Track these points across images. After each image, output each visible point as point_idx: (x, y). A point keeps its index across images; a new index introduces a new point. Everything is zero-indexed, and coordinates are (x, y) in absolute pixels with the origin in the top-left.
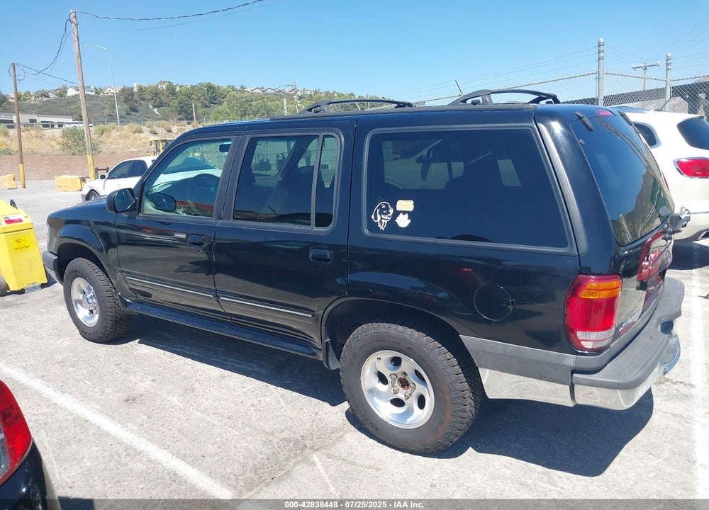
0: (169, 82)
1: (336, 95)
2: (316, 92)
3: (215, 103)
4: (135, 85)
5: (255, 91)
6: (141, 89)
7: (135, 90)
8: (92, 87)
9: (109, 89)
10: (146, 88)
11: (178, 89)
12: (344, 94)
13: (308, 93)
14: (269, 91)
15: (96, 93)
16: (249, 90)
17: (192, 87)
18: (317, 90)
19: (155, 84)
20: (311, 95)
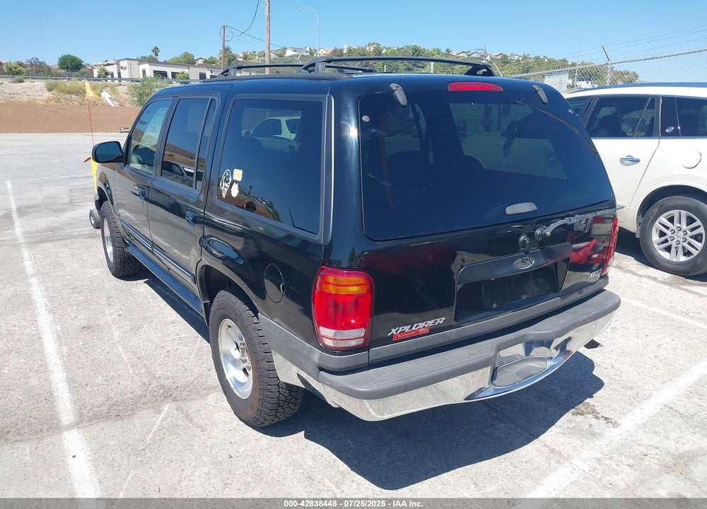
0: (377, 44)
1: (546, 60)
2: (525, 57)
3: (418, 67)
4: (346, 46)
5: (461, 55)
6: (350, 50)
7: (345, 51)
8: (308, 48)
9: (322, 50)
10: (354, 49)
11: (384, 51)
12: (556, 59)
13: (516, 58)
14: (474, 55)
15: (311, 53)
16: (454, 53)
17: (398, 50)
18: (526, 55)
19: (363, 46)
20: (518, 61)
